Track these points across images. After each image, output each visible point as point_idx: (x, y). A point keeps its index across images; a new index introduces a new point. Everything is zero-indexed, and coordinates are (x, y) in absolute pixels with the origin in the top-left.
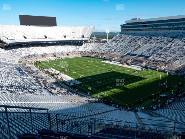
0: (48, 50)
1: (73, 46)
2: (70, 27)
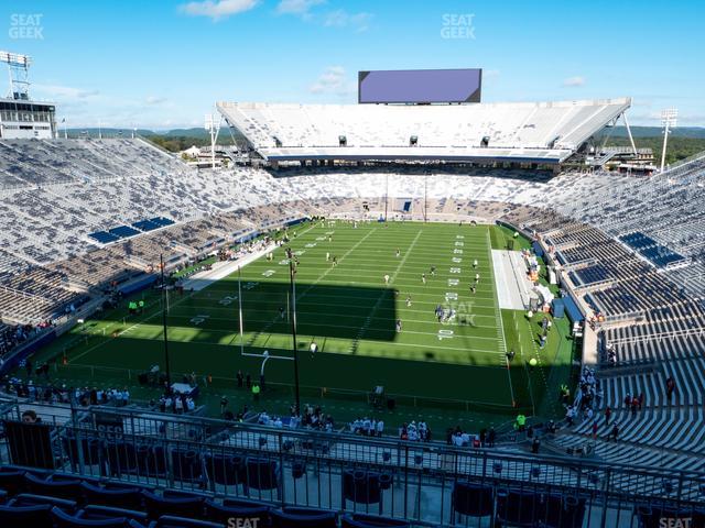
0: (406, 186)
1: (509, 181)
2: (533, 105)
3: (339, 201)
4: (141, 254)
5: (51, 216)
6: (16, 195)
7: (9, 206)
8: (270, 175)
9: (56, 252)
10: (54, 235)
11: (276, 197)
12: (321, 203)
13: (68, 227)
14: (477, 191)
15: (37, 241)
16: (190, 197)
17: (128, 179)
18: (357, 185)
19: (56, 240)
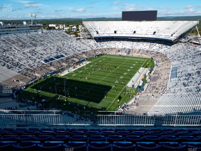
3: (112, 49)
4: (53, 65)
5: (36, 56)
6: (30, 50)
7: (27, 53)
8: (95, 41)
9: (34, 65)
10: (35, 61)
11: (95, 48)
12: (107, 50)
13: (39, 58)
14: (150, 47)
15: (31, 62)
16: (72, 48)
17: (57, 44)
18: (118, 44)
19: (35, 62)
